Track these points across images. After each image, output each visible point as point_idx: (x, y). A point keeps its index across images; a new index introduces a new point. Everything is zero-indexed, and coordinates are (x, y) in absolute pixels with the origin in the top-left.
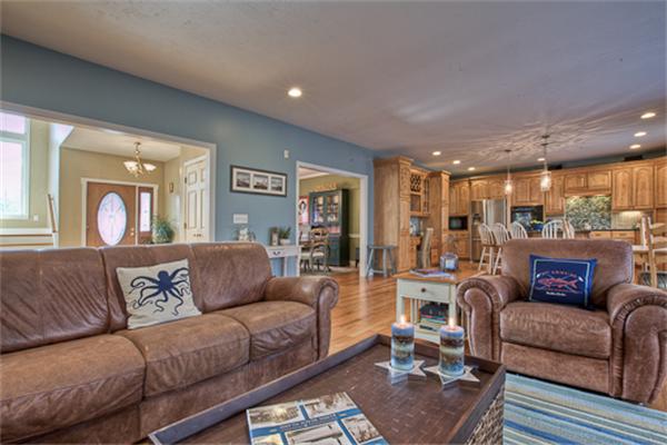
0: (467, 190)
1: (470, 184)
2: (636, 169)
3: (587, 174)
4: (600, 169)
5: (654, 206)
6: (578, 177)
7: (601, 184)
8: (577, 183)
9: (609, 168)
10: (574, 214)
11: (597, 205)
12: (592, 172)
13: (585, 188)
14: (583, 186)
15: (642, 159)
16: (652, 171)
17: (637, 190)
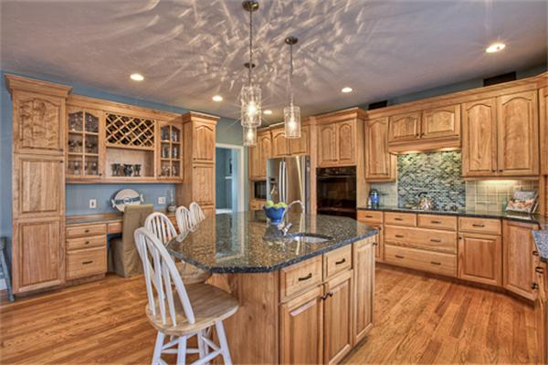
0: (269, 144)
1: (272, 134)
3: (421, 112)
4: (441, 103)
5: (540, 172)
6: (409, 118)
7: (443, 129)
8: (407, 129)
9: (454, 101)
10: (409, 181)
11: (443, 166)
12: (430, 110)
13: (419, 137)
14: (415, 133)
15: (515, 79)
16: (535, 101)
17: (505, 138)
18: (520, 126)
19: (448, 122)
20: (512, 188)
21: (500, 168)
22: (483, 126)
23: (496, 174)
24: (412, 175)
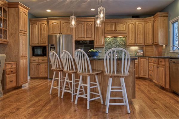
0: (46, 26)
1: (48, 22)
2: (137, 23)
3: (115, 23)
4: (121, 21)
5: (145, 44)
6: (111, 24)
7: (122, 30)
8: (111, 28)
9: (125, 21)
10: (109, 47)
11: (119, 42)
12: (118, 22)
13: (115, 31)
14: (114, 30)
15: (139, 18)
16: (143, 25)
17: (137, 35)
18: (140, 31)
19: (123, 27)
20: (137, 49)
21: (136, 43)
22: (132, 30)
23: (135, 45)
24: (110, 45)
